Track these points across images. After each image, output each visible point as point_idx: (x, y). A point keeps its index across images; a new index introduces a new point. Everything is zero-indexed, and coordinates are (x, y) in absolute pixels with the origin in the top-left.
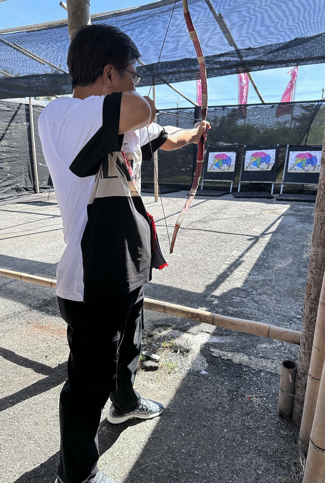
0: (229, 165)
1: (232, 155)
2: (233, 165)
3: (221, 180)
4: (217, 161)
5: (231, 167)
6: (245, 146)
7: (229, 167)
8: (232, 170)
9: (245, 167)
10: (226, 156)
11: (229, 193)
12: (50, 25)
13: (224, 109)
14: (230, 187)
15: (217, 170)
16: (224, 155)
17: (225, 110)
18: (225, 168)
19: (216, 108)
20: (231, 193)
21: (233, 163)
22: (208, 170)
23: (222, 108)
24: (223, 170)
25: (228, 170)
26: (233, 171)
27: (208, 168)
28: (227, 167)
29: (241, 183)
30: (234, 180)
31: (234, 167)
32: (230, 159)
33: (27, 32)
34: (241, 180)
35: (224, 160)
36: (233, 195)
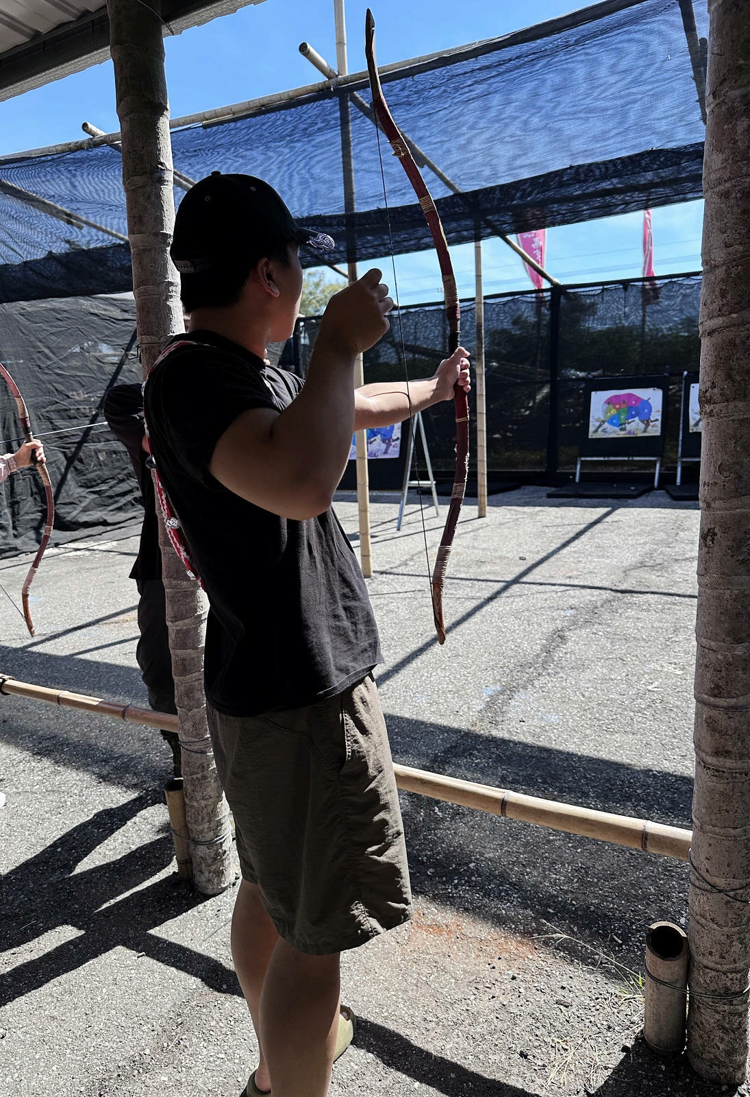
0: (647, 422)
1: (653, 397)
2: (657, 420)
3: (628, 456)
4: (613, 412)
5: (651, 424)
6: (685, 373)
7: (647, 425)
8: (655, 430)
9: (692, 422)
10: (638, 399)
11: (652, 489)
12: (263, 106)
13: (625, 289)
14: (655, 474)
15: (613, 432)
16: (630, 395)
17: (629, 289)
18: (635, 427)
19: (606, 287)
20: (659, 488)
21: (656, 414)
22: (590, 433)
23: (621, 286)
24: (630, 432)
25: (645, 431)
26: (658, 434)
27: (592, 429)
28: (642, 426)
29: (683, 462)
30: (662, 456)
31: (659, 424)
32: (647, 404)
33: (205, 127)
34: (683, 456)
35: (630, 408)
36: (668, 492)
